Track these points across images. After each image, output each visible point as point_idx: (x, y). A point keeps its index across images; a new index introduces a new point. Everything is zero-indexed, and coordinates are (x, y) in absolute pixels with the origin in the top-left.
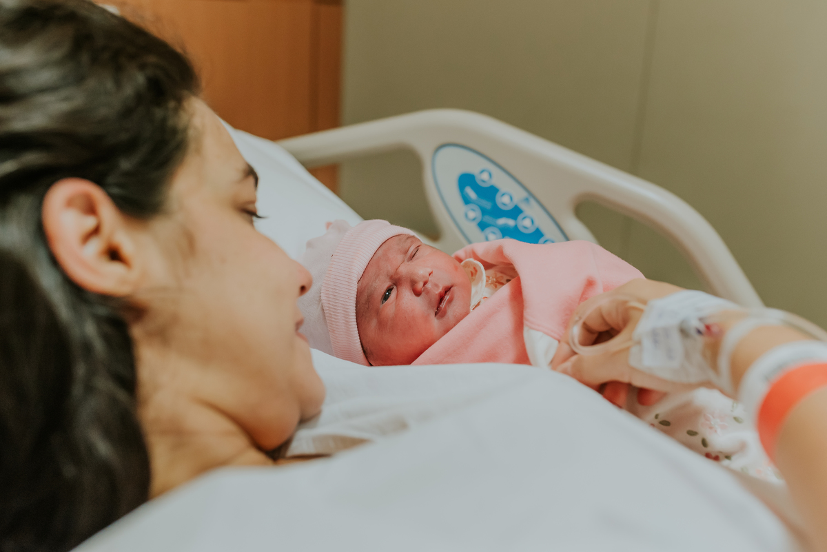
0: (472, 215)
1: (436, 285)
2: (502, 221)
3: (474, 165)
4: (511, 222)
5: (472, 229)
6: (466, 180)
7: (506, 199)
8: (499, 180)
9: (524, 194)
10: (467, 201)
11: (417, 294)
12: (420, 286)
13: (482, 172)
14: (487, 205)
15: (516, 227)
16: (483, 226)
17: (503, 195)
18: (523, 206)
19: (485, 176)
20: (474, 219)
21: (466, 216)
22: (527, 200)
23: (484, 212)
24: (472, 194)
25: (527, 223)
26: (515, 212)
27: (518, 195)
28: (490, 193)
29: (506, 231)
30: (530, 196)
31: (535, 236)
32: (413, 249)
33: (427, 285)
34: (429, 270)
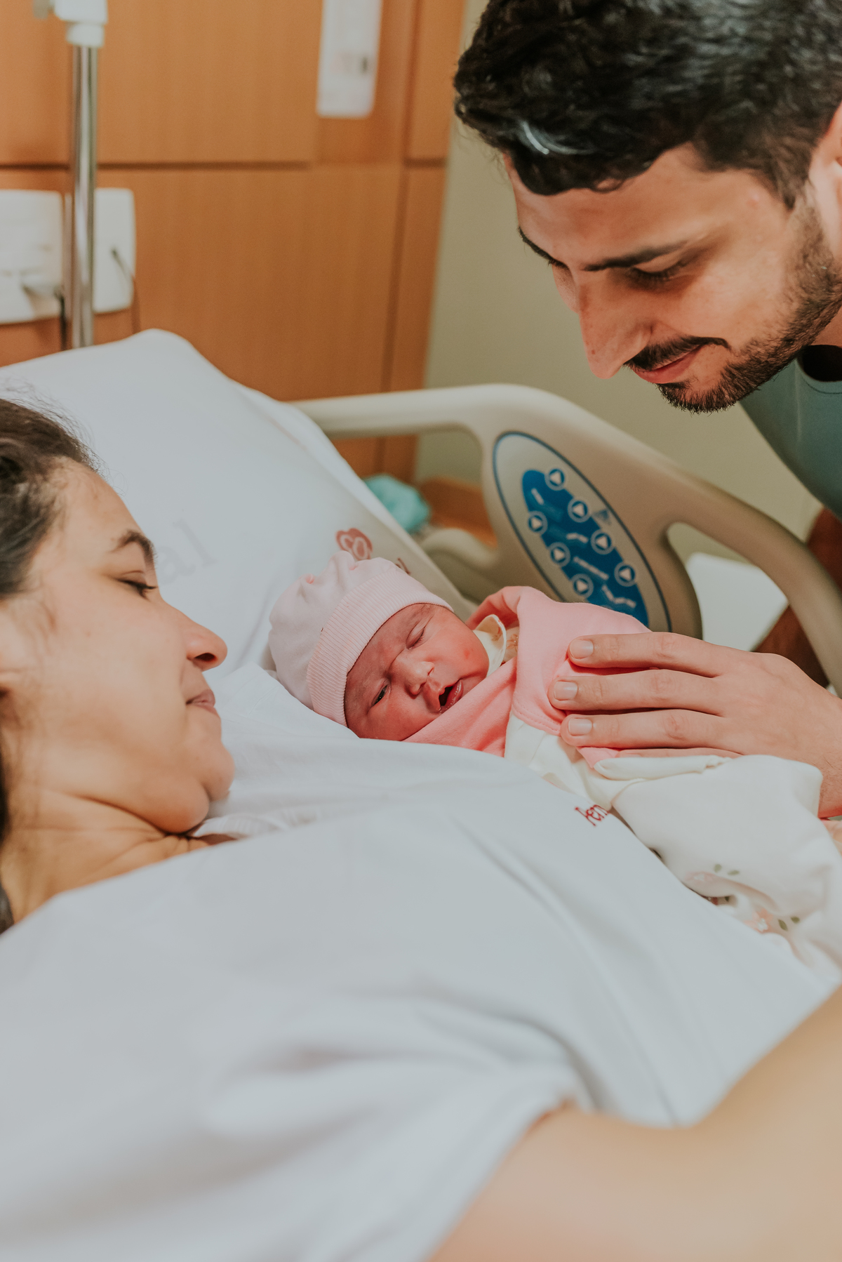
0: (536, 523)
1: (437, 684)
2: (572, 536)
3: (544, 462)
4: (583, 539)
5: (535, 541)
6: (532, 480)
7: (579, 510)
8: (574, 485)
9: (602, 506)
10: (532, 506)
11: (413, 696)
12: (416, 688)
13: (553, 471)
14: (557, 514)
15: (589, 544)
16: (548, 539)
17: (577, 503)
18: (599, 521)
19: (556, 478)
20: (539, 529)
21: (530, 524)
22: (604, 514)
23: (551, 521)
24: (540, 499)
25: (602, 542)
26: (589, 527)
27: (595, 506)
28: (560, 499)
29: (575, 549)
30: (608, 510)
31: (611, 560)
32: (416, 632)
33: (425, 685)
34: (429, 666)
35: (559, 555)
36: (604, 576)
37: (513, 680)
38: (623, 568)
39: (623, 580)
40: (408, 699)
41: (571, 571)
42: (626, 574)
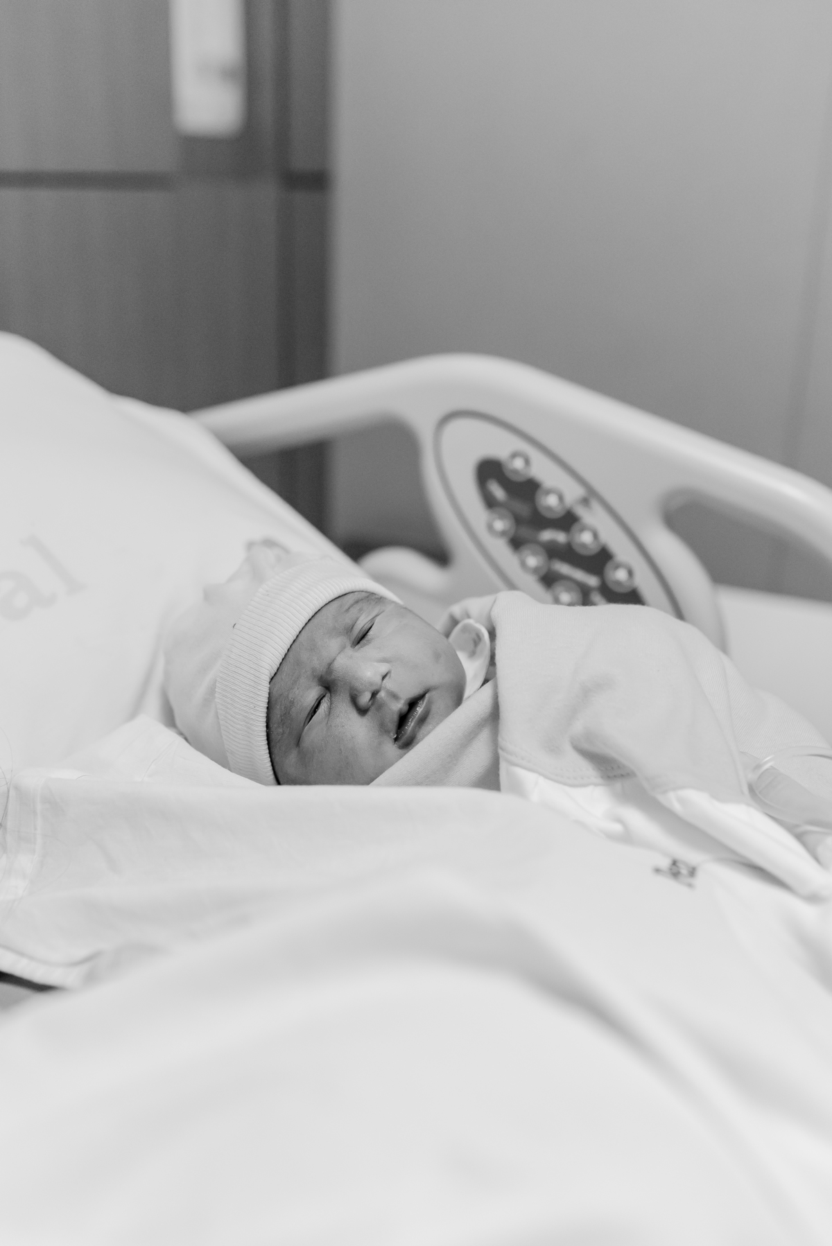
1: (395, 696)
2: (547, 535)
3: (500, 446)
4: (560, 537)
5: (501, 549)
6: (489, 471)
7: (552, 501)
8: (543, 470)
9: (580, 492)
10: (490, 502)
11: (362, 711)
12: (365, 699)
13: (514, 455)
14: (523, 509)
15: (568, 543)
16: (516, 543)
17: (548, 492)
18: (580, 511)
19: (518, 464)
20: (503, 533)
21: (490, 527)
22: (585, 501)
23: (518, 520)
24: (498, 492)
25: (586, 538)
26: (568, 521)
27: (573, 493)
28: (526, 489)
29: (553, 552)
30: (591, 496)
31: (599, 560)
32: (362, 623)
33: (378, 696)
34: (384, 668)
35: (532, 561)
36: (592, 581)
37: (494, 716)
38: (617, 566)
39: (618, 583)
40: (354, 714)
41: (549, 580)
42: (621, 575)
